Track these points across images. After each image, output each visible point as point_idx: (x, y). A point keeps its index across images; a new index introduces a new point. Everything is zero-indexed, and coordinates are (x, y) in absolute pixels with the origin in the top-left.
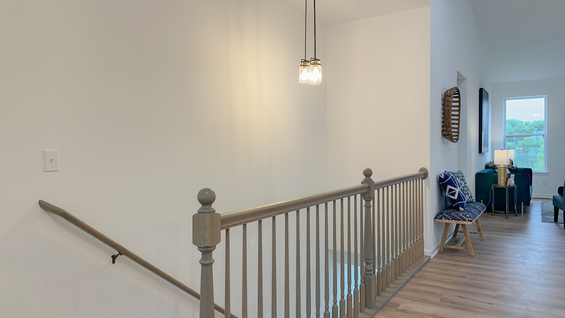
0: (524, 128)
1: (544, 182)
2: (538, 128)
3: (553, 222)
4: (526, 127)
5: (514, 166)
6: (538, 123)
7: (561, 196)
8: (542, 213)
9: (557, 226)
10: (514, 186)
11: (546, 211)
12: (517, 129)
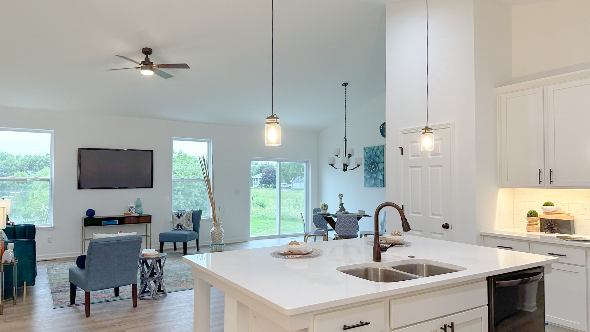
0: (14, 162)
1: (49, 238)
2: (30, 163)
3: (68, 306)
4: (17, 161)
5: (11, 222)
6: (30, 157)
7: (80, 269)
8: (51, 289)
9: (76, 312)
10: (14, 260)
11: (56, 284)
12: (6, 163)
